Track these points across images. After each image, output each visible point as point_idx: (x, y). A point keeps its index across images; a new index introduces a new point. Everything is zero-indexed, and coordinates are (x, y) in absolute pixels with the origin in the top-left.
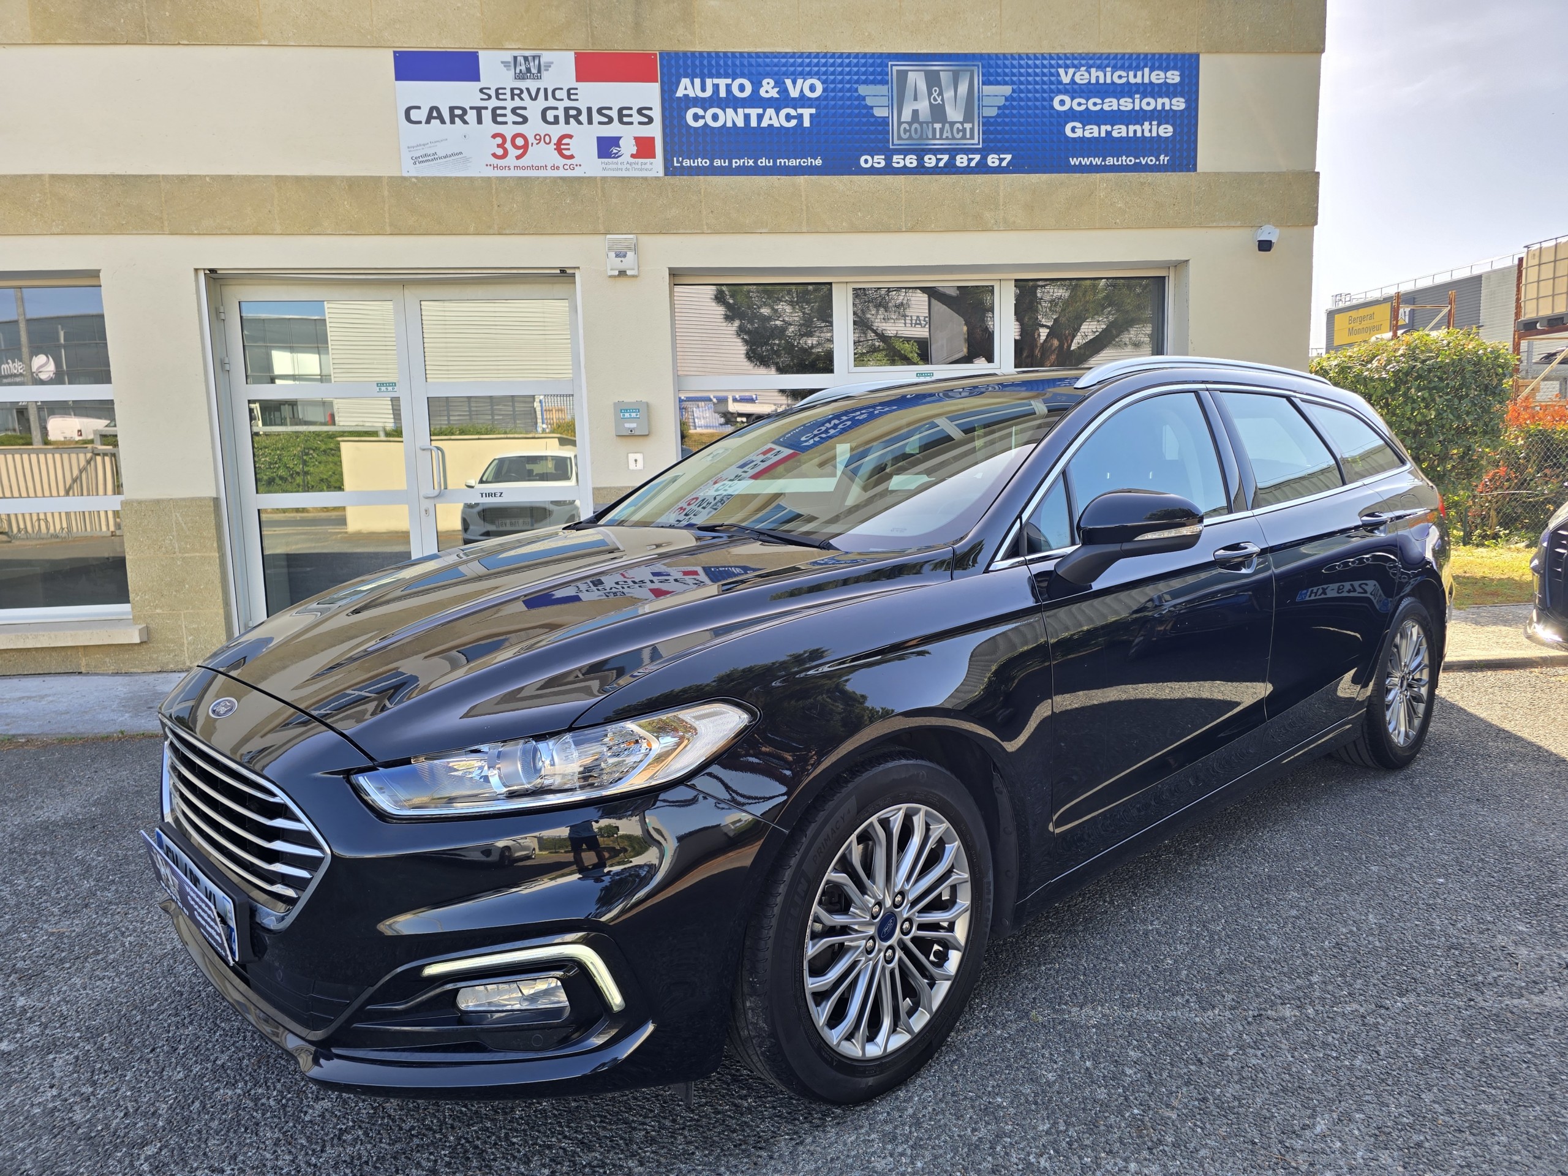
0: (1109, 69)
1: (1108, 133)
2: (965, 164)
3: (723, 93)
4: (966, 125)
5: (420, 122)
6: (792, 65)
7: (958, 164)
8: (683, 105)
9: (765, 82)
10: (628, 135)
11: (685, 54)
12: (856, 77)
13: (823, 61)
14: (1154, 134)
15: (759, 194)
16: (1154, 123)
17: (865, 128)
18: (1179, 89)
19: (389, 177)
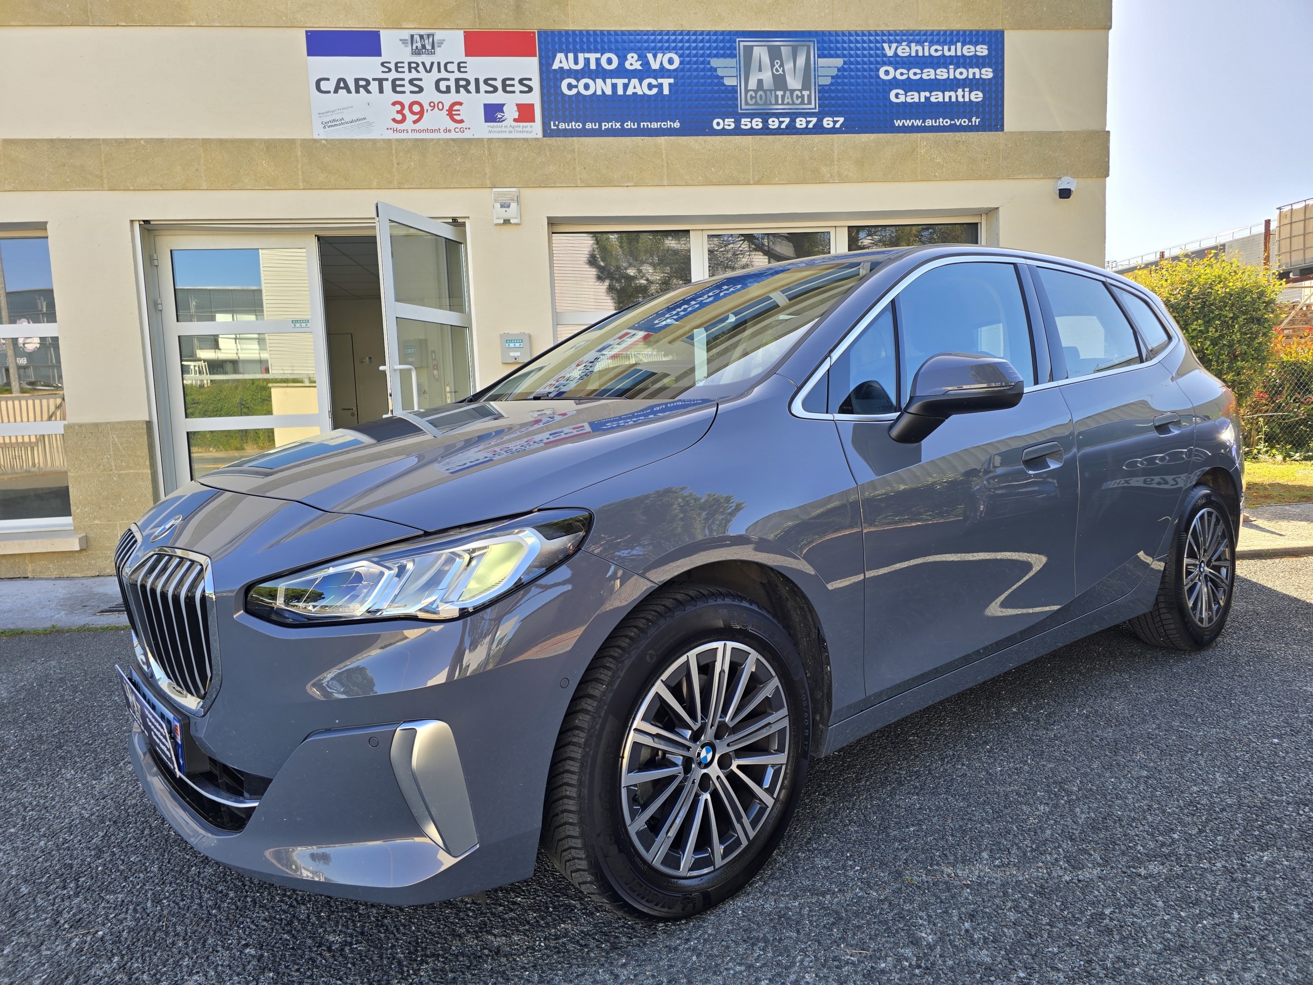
0: (926, 44)
1: (927, 99)
2: (804, 126)
3: (593, 66)
4: (804, 92)
5: (329, 92)
6: (653, 41)
7: (798, 126)
8: (558, 76)
9: (629, 56)
10: (510, 103)
11: (560, 32)
12: (708, 52)
13: (680, 37)
14: (967, 99)
15: (625, 153)
16: (966, 90)
17: (716, 95)
18: (987, 60)
19: (302, 139)
